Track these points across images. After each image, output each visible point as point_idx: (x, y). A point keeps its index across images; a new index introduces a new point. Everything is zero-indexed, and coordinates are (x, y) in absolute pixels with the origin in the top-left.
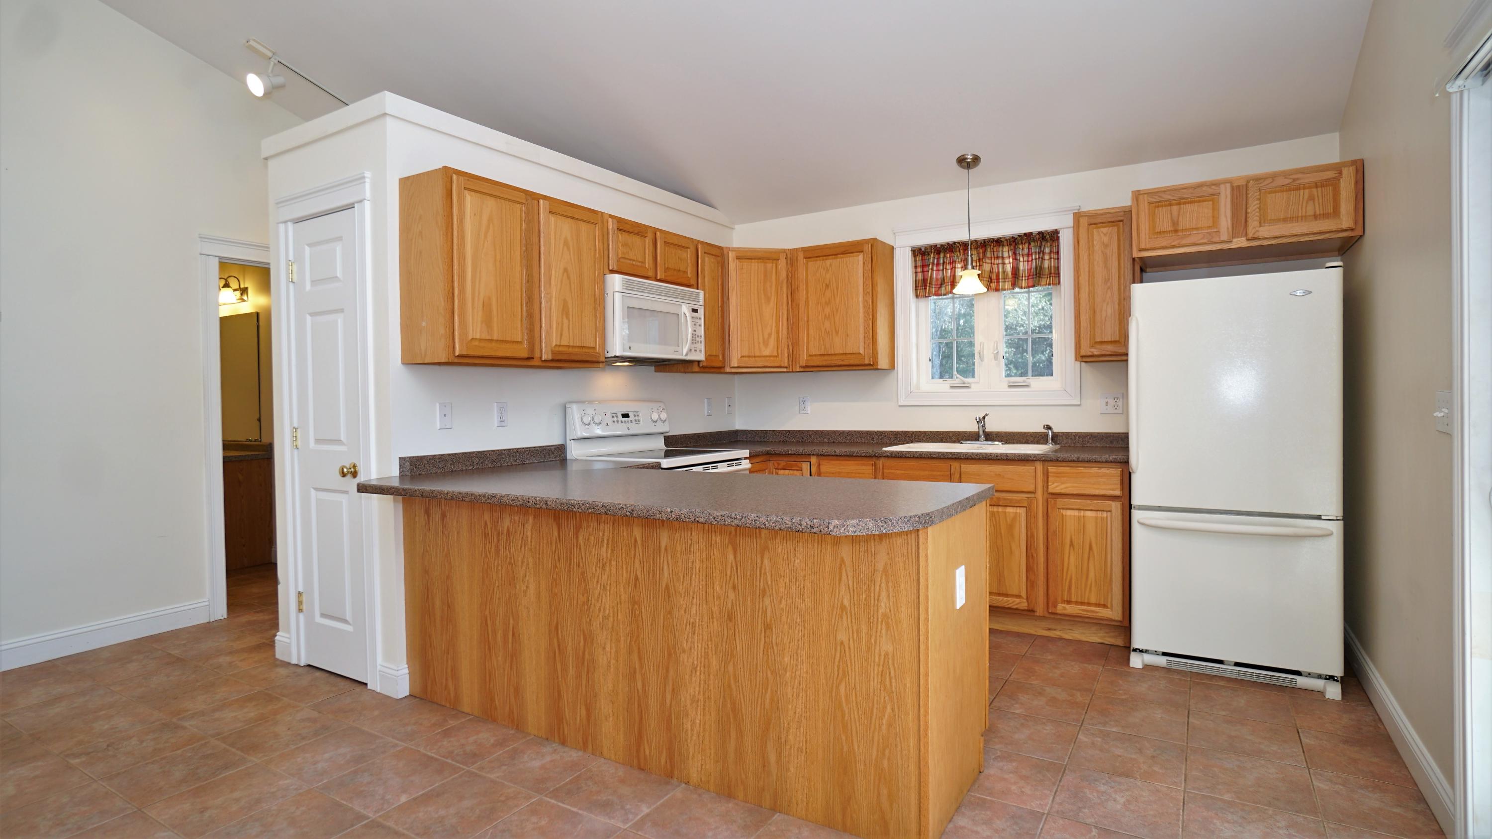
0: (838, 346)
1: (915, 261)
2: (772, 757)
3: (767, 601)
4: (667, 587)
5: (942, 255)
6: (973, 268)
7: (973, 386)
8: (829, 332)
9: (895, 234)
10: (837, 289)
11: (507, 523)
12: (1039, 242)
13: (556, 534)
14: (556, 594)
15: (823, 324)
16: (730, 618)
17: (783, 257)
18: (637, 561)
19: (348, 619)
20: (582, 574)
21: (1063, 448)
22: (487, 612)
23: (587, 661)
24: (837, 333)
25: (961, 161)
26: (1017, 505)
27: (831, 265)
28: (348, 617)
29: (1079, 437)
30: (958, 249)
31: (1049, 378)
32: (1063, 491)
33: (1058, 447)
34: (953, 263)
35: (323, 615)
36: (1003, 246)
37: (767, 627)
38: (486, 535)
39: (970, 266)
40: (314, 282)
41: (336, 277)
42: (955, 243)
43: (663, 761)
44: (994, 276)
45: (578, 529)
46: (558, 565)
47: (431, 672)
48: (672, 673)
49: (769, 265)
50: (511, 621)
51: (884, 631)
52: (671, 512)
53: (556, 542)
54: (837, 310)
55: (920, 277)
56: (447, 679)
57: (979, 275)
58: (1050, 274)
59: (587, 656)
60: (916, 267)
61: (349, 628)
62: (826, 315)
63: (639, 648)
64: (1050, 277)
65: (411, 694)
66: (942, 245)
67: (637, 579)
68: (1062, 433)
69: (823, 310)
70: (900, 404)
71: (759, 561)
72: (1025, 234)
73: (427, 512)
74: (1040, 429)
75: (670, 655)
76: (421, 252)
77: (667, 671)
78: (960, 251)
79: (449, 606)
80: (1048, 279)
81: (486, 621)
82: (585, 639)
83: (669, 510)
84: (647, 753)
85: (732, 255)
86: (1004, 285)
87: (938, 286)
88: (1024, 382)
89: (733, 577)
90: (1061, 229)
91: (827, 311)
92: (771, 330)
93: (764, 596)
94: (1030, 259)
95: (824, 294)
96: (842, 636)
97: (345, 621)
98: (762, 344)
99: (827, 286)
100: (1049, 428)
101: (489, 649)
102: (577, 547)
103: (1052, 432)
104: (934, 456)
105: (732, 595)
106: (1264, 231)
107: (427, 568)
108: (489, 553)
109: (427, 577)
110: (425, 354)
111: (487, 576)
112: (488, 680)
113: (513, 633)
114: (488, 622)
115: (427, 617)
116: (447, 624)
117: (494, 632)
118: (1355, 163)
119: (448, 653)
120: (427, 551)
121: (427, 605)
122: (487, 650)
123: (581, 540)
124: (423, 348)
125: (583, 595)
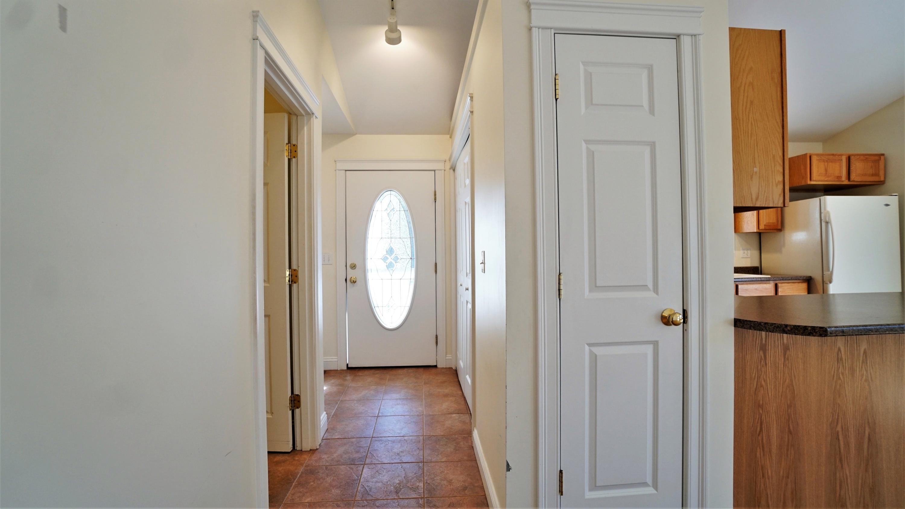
28: (648, 479)
40: (592, 105)
101: (841, 461)
106: (856, 178)
107: (761, 403)
108: (843, 374)
109: (761, 411)
110: (757, 199)
111: (839, 396)
112: (838, 488)
113: (869, 439)
114: (841, 438)
115: (758, 450)
116: (788, 450)
117: (847, 444)
118: (883, 155)
119: (788, 477)
120: (762, 386)
121: (760, 438)
122: (838, 460)
124: (754, 192)
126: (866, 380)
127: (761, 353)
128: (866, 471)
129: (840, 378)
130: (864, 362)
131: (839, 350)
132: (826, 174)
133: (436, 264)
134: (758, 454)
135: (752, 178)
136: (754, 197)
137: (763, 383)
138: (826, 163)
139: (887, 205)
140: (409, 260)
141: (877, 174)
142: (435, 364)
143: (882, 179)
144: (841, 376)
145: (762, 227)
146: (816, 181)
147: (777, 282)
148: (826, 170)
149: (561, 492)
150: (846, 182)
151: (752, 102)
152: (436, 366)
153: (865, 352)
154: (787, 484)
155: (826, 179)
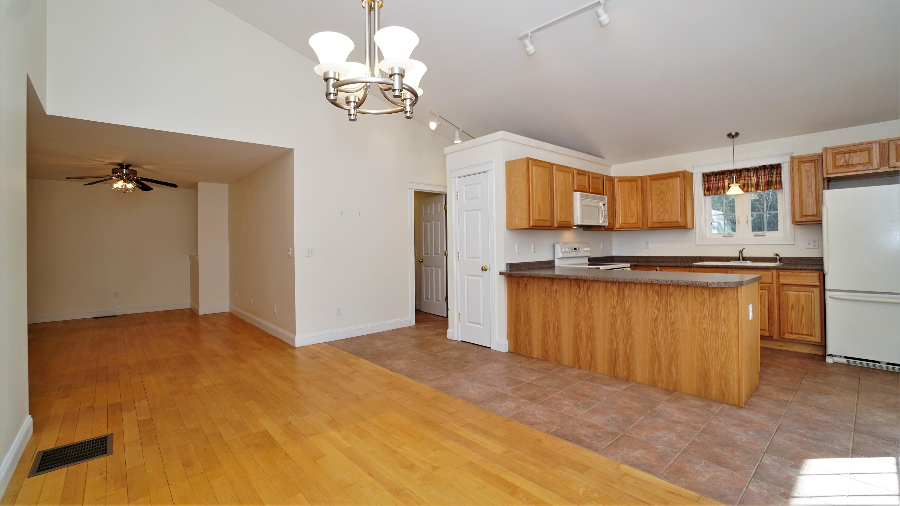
0: (667, 218)
1: (704, 179)
3: (672, 314)
4: (628, 310)
5: (718, 176)
6: (736, 183)
7: (735, 236)
8: (663, 212)
9: (693, 167)
10: (667, 193)
11: (555, 287)
12: (770, 169)
13: (578, 291)
15: (660, 209)
16: (656, 320)
17: (639, 179)
18: (615, 301)
19: (481, 323)
20: (590, 305)
21: (785, 264)
22: (546, 320)
23: (592, 338)
24: (667, 213)
25: (730, 135)
26: (763, 289)
27: (663, 183)
28: (482, 323)
29: (794, 259)
30: (726, 174)
31: (776, 232)
32: (787, 283)
33: (782, 264)
34: (723, 180)
35: (469, 322)
36: (751, 171)
37: (672, 324)
38: (546, 292)
39: (735, 182)
40: (466, 199)
41: (478, 197)
42: (725, 171)
43: (625, 374)
44: (746, 185)
45: (588, 289)
46: (579, 302)
47: (519, 343)
48: (629, 341)
49: (633, 183)
50: (557, 323)
51: (723, 324)
52: (641, 280)
53: (578, 294)
54: (667, 203)
55: (706, 186)
56: (526, 346)
57: (739, 186)
58: (777, 184)
59: (591, 335)
60: (704, 182)
61: (482, 327)
62: (661, 205)
63: (615, 332)
64: (777, 185)
65: (509, 351)
66: (718, 172)
67: (614, 307)
68: (784, 257)
69: (660, 202)
70: (697, 244)
71: (669, 299)
72: (763, 166)
73: (518, 283)
74: (773, 256)
75: (629, 334)
76: (516, 188)
77: (628, 340)
78: (727, 174)
79: (528, 318)
80: (776, 186)
81: (545, 324)
82: (591, 329)
83: (640, 279)
84: (618, 371)
85: (616, 180)
86: (751, 189)
87: (716, 190)
88: (763, 234)
89: (657, 305)
90: (782, 163)
91: (662, 203)
92: (635, 212)
93: (671, 312)
94: (765, 177)
95: (660, 196)
96: (705, 326)
97: (480, 324)
98: (630, 218)
99: (661, 192)
100: (777, 255)
101: (546, 334)
102: (588, 295)
103: (779, 257)
104: (719, 267)
105: (657, 312)
107: (518, 305)
108: (547, 298)
109: (519, 308)
110: (518, 225)
111: (546, 307)
113: (558, 328)
114: (546, 324)
116: (527, 325)
117: (549, 327)
119: (527, 336)
120: (518, 298)
122: (545, 334)
123: (589, 293)
124: (516, 223)
125: (590, 313)
126: (556, 302)
127: (518, 285)
128: (557, 341)
129: (546, 299)
130: (556, 294)
134: (517, 324)
144: (547, 299)
145: (798, 219)
154: (527, 338)
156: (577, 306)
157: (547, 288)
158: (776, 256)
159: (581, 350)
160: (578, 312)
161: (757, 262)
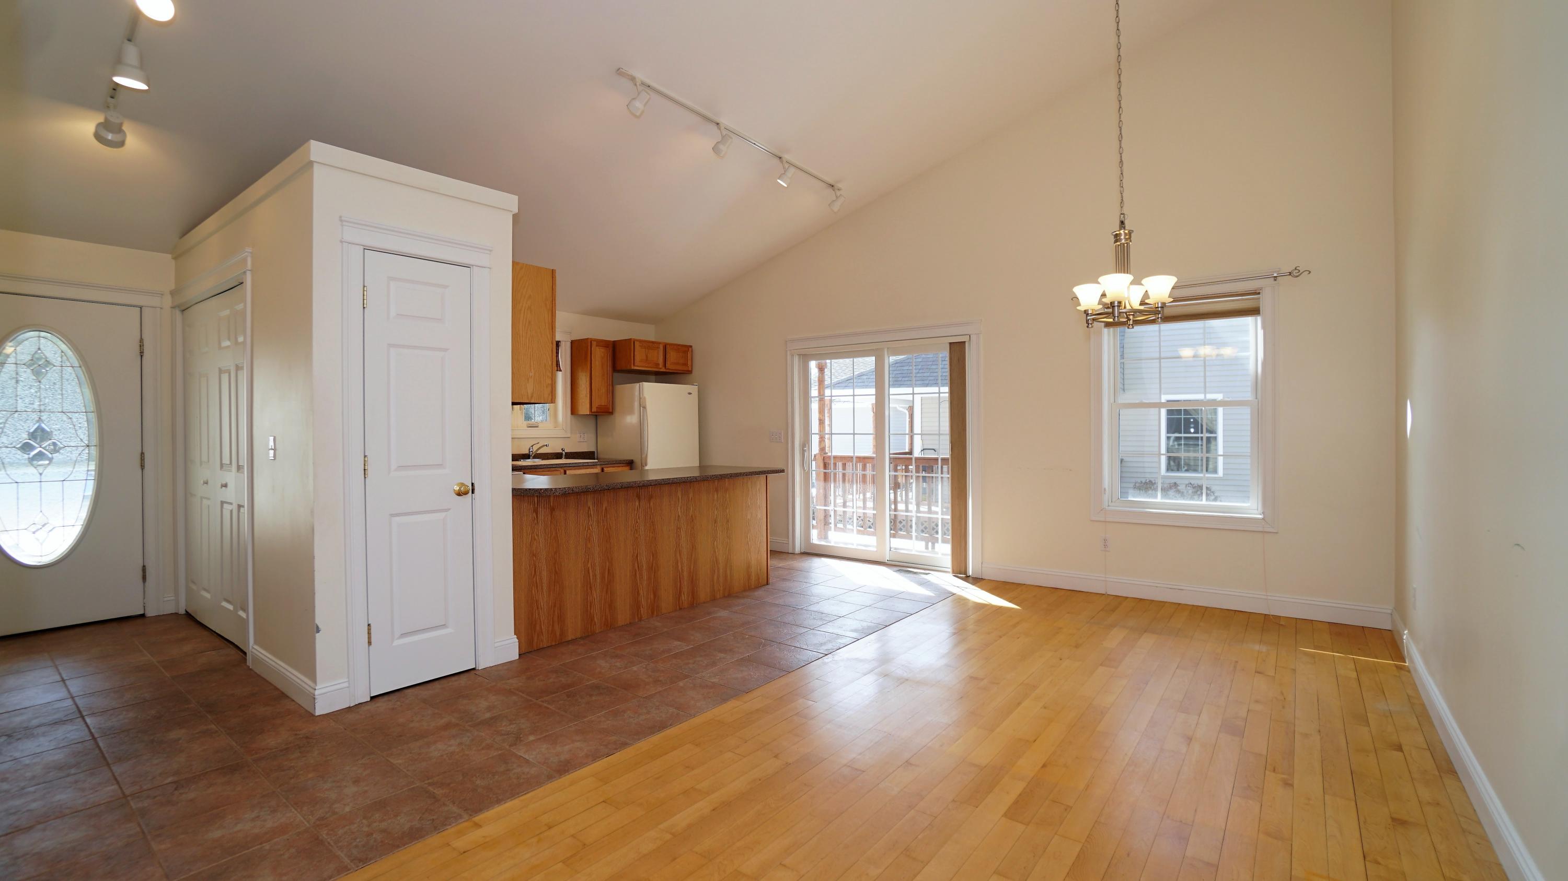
2: (728, 572)
3: (727, 511)
4: (692, 516)
11: (605, 505)
13: (637, 503)
14: (637, 538)
16: (715, 522)
18: (679, 508)
19: (447, 622)
20: (652, 522)
22: (589, 565)
23: (654, 568)
28: (452, 622)
35: (403, 635)
37: (728, 521)
38: (589, 516)
43: (690, 599)
45: (650, 498)
46: (638, 521)
47: (538, 628)
48: (693, 556)
50: (607, 563)
56: (553, 626)
59: (654, 564)
61: (449, 629)
63: (680, 550)
65: (523, 651)
67: (679, 516)
73: (536, 511)
75: (693, 548)
77: (692, 556)
79: (556, 572)
81: (589, 571)
82: (653, 556)
84: (683, 599)
90: (564, 342)
93: (726, 509)
97: (446, 626)
101: (591, 588)
102: (650, 508)
106: (671, 367)
107: (535, 552)
108: (592, 526)
109: (535, 559)
110: (532, 397)
111: (590, 542)
112: (589, 608)
113: (609, 570)
115: (533, 589)
116: (554, 586)
117: (595, 575)
118: (691, 346)
119: (555, 606)
120: (535, 539)
121: (534, 579)
123: (652, 504)
124: (530, 391)
125: (652, 533)
126: (606, 529)
128: (607, 593)
129: (589, 529)
130: (606, 516)
131: (589, 508)
132: (647, 360)
133: (142, 454)
134: (533, 592)
135: (528, 380)
136: (530, 396)
137: (536, 537)
138: (647, 350)
139: (690, 394)
140: (83, 448)
141: (686, 364)
142: (142, 612)
143: (690, 369)
145: (594, 409)
146: (637, 366)
147: (603, 466)
148: (647, 356)
149: (370, 643)
150: (663, 370)
151: (529, 322)
152: (143, 616)
153: (606, 509)
154: (554, 612)
155: (647, 365)
156: (636, 528)
157: (591, 508)
158: (561, 451)
159: (641, 592)
160: (637, 536)
161: (548, 459)
